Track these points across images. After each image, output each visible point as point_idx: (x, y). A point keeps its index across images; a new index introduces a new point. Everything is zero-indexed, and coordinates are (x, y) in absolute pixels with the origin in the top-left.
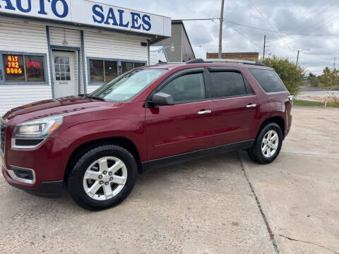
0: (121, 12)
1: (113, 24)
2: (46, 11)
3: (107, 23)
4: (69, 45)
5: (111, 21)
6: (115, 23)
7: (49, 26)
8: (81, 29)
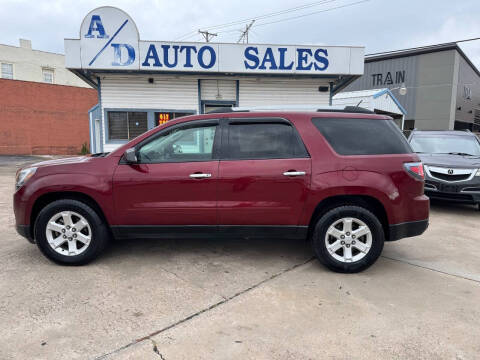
0: (282, 51)
1: (271, 68)
2: (192, 63)
3: (263, 67)
4: (224, 99)
5: (268, 65)
6: (274, 67)
7: (201, 79)
8: (236, 79)
